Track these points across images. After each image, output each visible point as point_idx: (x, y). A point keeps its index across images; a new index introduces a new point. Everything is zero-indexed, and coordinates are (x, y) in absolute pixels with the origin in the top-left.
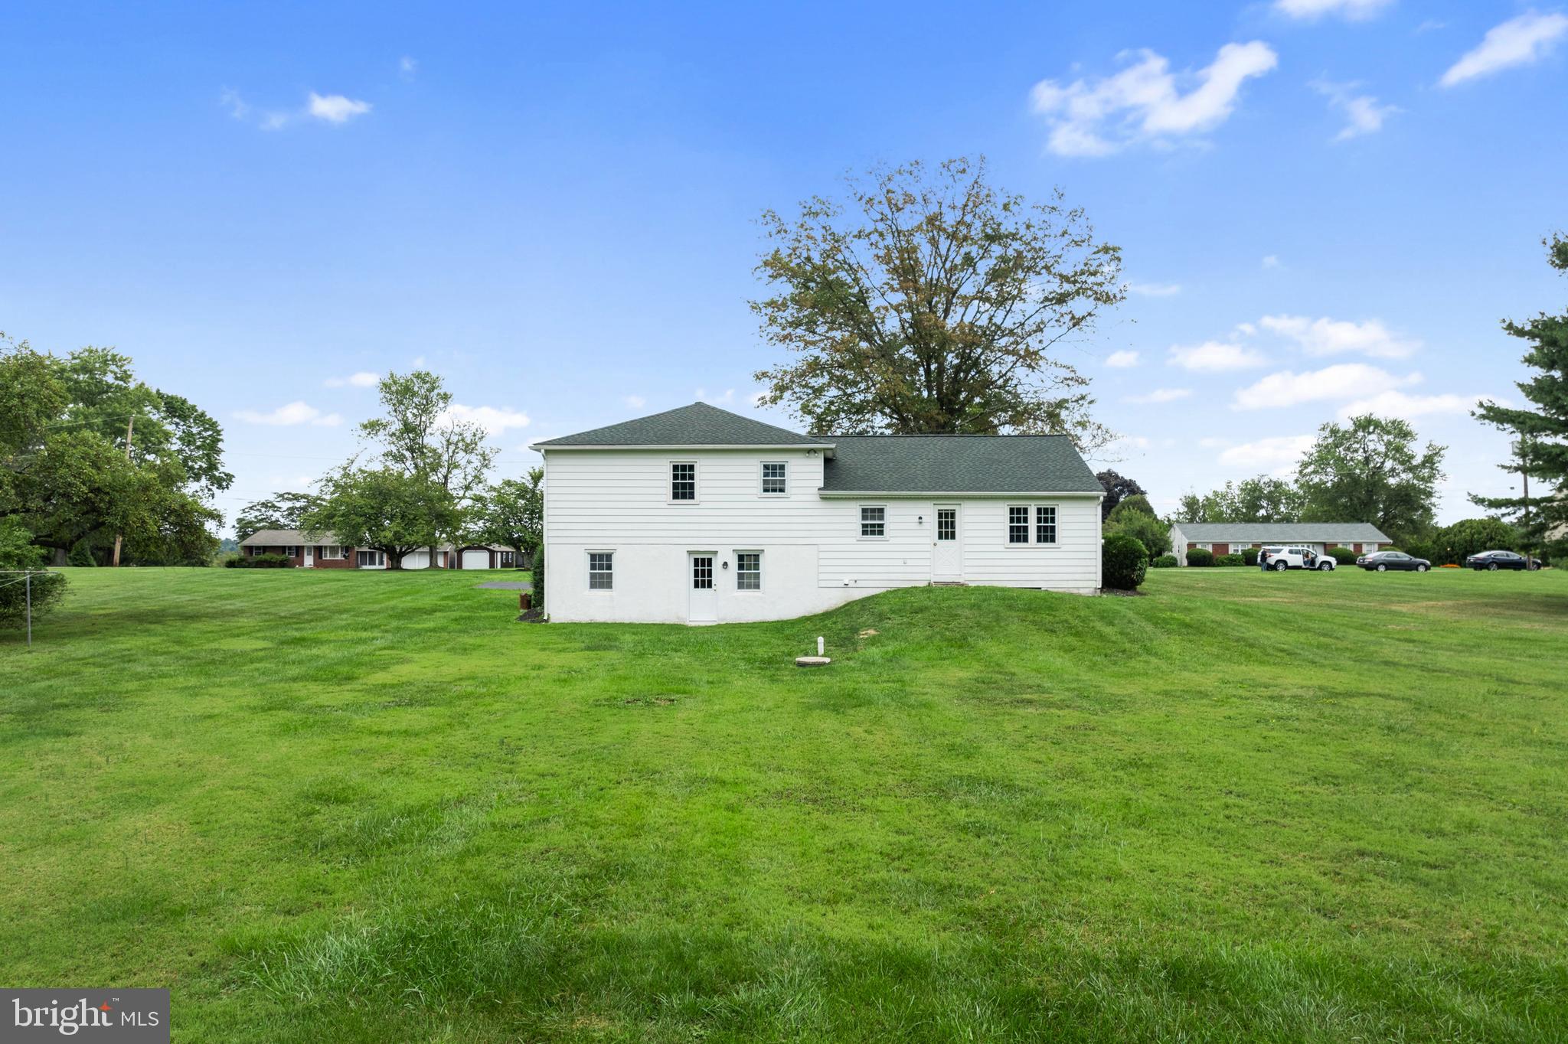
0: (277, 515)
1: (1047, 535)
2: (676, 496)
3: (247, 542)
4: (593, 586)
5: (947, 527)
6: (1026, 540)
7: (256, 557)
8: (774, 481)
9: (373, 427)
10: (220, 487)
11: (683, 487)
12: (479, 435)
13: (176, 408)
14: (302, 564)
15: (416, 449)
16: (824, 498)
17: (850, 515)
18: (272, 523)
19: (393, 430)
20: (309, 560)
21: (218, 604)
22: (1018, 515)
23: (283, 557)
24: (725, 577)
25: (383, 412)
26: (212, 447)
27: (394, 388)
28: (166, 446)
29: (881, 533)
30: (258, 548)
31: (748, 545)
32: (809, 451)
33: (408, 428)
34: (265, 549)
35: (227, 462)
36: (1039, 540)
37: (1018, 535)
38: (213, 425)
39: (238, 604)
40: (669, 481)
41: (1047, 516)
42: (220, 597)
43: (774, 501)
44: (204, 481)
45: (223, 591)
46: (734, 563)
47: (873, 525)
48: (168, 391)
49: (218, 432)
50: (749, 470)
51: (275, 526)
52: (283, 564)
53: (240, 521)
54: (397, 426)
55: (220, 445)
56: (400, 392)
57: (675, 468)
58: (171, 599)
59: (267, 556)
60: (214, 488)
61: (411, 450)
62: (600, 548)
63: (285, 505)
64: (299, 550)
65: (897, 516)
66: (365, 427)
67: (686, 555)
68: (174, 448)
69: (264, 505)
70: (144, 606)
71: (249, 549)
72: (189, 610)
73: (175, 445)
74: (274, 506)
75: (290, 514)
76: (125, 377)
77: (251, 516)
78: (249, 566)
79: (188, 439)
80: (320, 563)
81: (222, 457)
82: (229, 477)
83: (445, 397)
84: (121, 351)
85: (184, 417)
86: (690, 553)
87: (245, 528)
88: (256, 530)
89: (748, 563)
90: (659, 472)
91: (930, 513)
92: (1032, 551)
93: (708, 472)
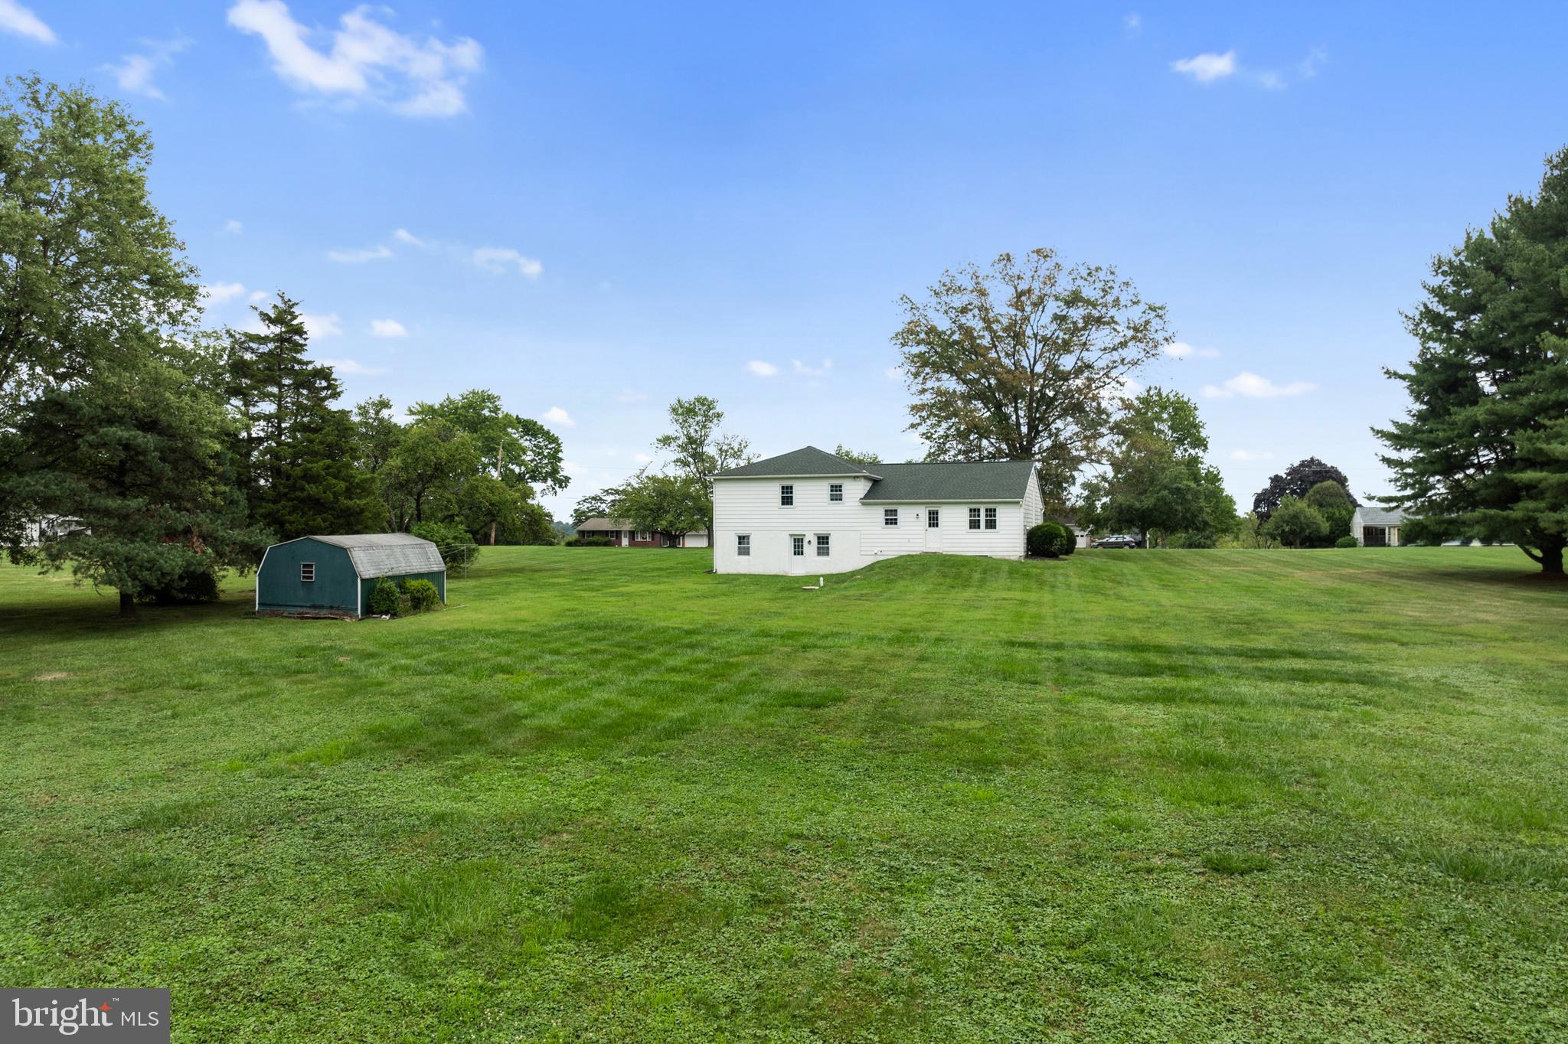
0: (603, 506)
1: (991, 524)
2: (783, 504)
3: (581, 527)
4: (740, 554)
5: (933, 520)
6: (979, 527)
7: (587, 539)
8: (836, 494)
9: (666, 441)
10: (561, 486)
11: (787, 500)
12: (743, 444)
13: (530, 428)
14: (620, 544)
15: (698, 457)
16: (863, 504)
17: (878, 514)
18: (600, 512)
19: (680, 443)
20: (625, 542)
21: (552, 565)
22: (975, 512)
23: (606, 539)
24: (810, 549)
25: (673, 429)
26: (555, 458)
27: (680, 411)
28: (524, 457)
29: (896, 523)
30: (589, 532)
31: (822, 531)
32: (855, 477)
33: (691, 440)
34: (594, 533)
35: (566, 468)
36: (987, 527)
37: (974, 525)
38: (553, 440)
39: (563, 565)
40: (780, 495)
41: (991, 513)
42: (555, 562)
43: (836, 506)
44: (550, 482)
45: (556, 559)
46: (815, 541)
47: (891, 520)
48: (524, 416)
49: (559, 445)
50: (822, 489)
51: (601, 514)
52: (607, 544)
53: (576, 511)
54: (683, 440)
55: (560, 455)
56: (685, 412)
57: (783, 488)
58: (525, 563)
59: (595, 538)
60: (557, 488)
61: (693, 456)
62: (743, 533)
63: (609, 498)
64: (618, 534)
65: (905, 514)
66: (660, 441)
67: (788, 537)
68: (529, 458)
69: (594, 498)
70: (513, 566)
71: (582, 533)
72: (537, 567)
73: (528, 457)
74: (601, 499)
75: (613, 505)
76: (496, 409)
77: (585, 507)
78: (582, 545)
79: (538, 451)
80: (633, 543)
81: (562, 464)
82: (567, 479)
83: (719, 416)
84: (494, 392)
85: (534, 436)
86: (791, 535)
87: (580, 516)
88: (587, 518)
89: (823, 540)
90: (774, 491)
91: (923, 513)
92: (983, 534)
93: (800, 490)
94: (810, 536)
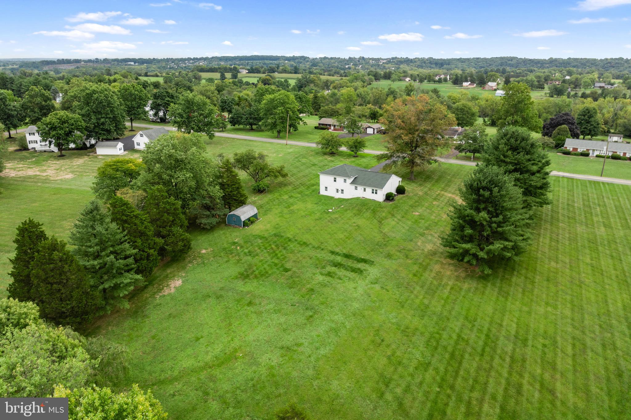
4: (325, 191)
5: (365, 190)
8: (345, 181)
11: (335, 180)
16: (351, 184)
17: (354, 187)
20: (332, 128)
22: (373, 190)
23: (327, 127)
24: (340, 192)
34: (323, 124)
36: (375, 194)
41: (376, 190)
43: (345, 184)
47: (356, 189)
50: (342, 179)
62: (326, 186)
64: (330, 125)
65: (359, 188)
71: (320, 124)
86: (336, 188)
89: (342, 190)
90: (332, 178)
91: (363, 188)
93: (338, 179)
94: (340, 190)
